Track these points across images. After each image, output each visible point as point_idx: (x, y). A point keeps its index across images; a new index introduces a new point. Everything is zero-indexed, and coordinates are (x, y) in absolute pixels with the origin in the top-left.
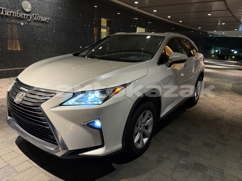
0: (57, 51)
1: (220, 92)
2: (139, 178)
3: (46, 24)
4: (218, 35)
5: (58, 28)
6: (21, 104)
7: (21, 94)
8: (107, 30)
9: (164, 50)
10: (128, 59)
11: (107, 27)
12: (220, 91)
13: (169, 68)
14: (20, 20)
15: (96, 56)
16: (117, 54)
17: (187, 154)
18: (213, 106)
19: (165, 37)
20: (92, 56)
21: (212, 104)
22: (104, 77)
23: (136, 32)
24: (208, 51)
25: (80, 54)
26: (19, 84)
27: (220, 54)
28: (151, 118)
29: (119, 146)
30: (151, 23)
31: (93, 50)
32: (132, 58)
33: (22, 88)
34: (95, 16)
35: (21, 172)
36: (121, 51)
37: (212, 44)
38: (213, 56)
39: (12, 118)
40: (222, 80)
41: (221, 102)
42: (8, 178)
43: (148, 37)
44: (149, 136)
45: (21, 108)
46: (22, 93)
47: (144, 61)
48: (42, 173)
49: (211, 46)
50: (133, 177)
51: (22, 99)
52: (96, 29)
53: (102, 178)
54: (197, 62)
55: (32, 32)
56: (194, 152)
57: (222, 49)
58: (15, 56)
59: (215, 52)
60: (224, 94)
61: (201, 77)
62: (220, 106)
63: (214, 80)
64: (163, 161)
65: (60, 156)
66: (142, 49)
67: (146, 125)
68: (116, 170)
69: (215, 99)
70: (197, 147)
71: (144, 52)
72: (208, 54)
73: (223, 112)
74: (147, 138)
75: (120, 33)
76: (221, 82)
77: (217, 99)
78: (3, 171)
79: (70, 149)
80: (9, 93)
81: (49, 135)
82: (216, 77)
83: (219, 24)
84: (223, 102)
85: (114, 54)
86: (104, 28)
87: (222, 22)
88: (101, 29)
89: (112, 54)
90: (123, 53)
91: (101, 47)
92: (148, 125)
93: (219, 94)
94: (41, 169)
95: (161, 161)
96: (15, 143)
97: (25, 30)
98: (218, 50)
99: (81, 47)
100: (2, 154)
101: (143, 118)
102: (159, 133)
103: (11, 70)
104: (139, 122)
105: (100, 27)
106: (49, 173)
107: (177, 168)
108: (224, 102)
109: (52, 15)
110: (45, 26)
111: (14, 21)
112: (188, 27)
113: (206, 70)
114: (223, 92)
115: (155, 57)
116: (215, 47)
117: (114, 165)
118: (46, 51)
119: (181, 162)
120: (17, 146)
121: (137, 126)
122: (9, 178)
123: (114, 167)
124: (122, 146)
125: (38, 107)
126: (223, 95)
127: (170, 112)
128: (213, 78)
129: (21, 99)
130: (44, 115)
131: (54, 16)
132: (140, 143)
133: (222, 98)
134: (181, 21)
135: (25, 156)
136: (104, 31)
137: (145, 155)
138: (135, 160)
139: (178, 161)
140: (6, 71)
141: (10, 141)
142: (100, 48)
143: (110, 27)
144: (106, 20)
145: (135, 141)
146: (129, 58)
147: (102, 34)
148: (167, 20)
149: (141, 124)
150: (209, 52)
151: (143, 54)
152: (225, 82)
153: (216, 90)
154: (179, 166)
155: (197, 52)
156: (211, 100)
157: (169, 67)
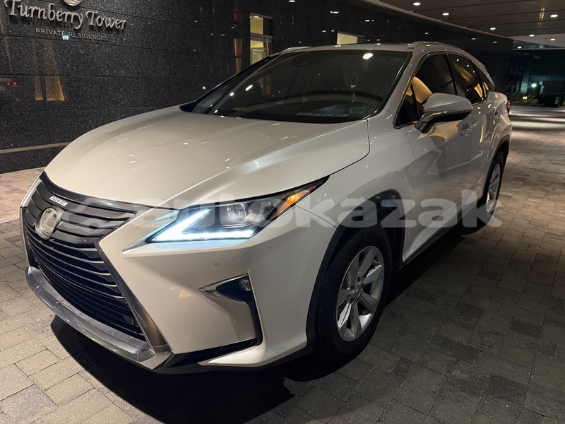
0: (148, 99)
1: (546, 188)
2: (351, 417)
3: (118, 33)
4: (537, 45)
5: (147, 43)
6: (52, 240)
7: (52, 214)
8: (265, 44)
9: (412, 86)
10: (317, 115)
11: (264, 36)
12: (548, 186)
13: (423, 136)
14: (55, 28)
15: (238, 109)
16: (291, 101)
17: (470, 354)
18: (532, 226)
19: (411, 54)
20: (228, 111)
21: (528, 220)
22: (258, 164)
23: (336, 44)
24: (513, 87)
25: (198, 104)
26: (47, 186)
27: (541, 91)
28: (378, 265)
29: (300, 340)
30: (371, 21)
31: (232, 94)
32: (328, 111)
33: (53, 198)
34: (236, 10)
35: (63, 403)
36: (300, 95)
37: (522, 68)
38: (526, 98)
39: (38, 270)
40: (552, 158)
41: (551, 213)
42: (31, 419)
43: (367, 56)
44: (375, 310)
45: (52, 248)
46: (54, 212)
47: (359, 118)
48: (114, 406)
49: (520, 74)
50: (336, 414)
51: (54, 226)
52: (238, 42)
53: (260, 417)
54: (493, 116)
55: (87, 55)
56: (490, 347)
57: (548, 79)
58: (49, 116)
59: (530, 89)
60: (559, 194)
61: (502, 153)
62: (550, 226)
63: (532, 158)
64: (410, 373)
65: (152, 368)
66: (352, 86)
67: (366, 282)
68: (293, 395)
69: (537, 208)
70: (497, 334)
71: (358, 94)
72: (514, 94)
73: (558, 241)
74: (369, 315)
75: (296, 48)
76: (548, 162)
77: (542, 208)
78: (21, 400)
79: (175, 351)
80: (24, 209)
81: (124, 316)
82: (534, 151)
83: (542, 16)
84: (557, 215)
85: (282, 103)
86: (258, 37)
87: (549, 12)
88: (251, 41)
89: (278, 103)
90: (305, 100)
91: (251, 86)
92: (371, 283)
93: (545, 195)
94: (112, 395)
95: (406, 371)
96: (49, 328)
97: (69, 52)
98: (538, 82)
99: (204, 88)
100: (20, 358)
101: (359, 266)
102: (398, 299)
103: (43, 149)
104: (350, 277)
105: (247, 37)
106: (130, 406)
107: (447, 390)
108: (561, 215)
109: (131, 11)
110: (116, 40)
111: (43, 31)
112: (465, 27)
113: (514, 135)
114: (554, 189)
115: (386, 107)
116: (530, 75)
117: (288, 383)
118: (122, 99)
119: (456, 373)
120: (55, 337)
121: (345, 287)
122: (35, 418)
123: (288, 389)
124: (306, 339)
125: (93, 246)
126: (555, 197)
127: (427, 246)
128: (529, 153)
129: (51, 226)
130: (109, 267)
131: (135, 14)
132: (353, 328)
133: (552, 204)
134: (447, 14)
135: (74, 361)
136: (257, 45)
137: (365, 355)
138: (340, 371)
139: (448, 371)
140: (32, 151)
141: (39, 324)
142: (247, 89)
143: (271, 35)
144: (262, 19)
145: (340, 324)
146: (319, 113)
147: (254, 53)
148: (411, 13)
149: (353, 282)
150: (515, 88)
151: (354, 98)
152: (558, 164)
153: (539, 185)
154: (452, 384)
155: (490, 89)
156: (525, 209)
157: (423, 132)
